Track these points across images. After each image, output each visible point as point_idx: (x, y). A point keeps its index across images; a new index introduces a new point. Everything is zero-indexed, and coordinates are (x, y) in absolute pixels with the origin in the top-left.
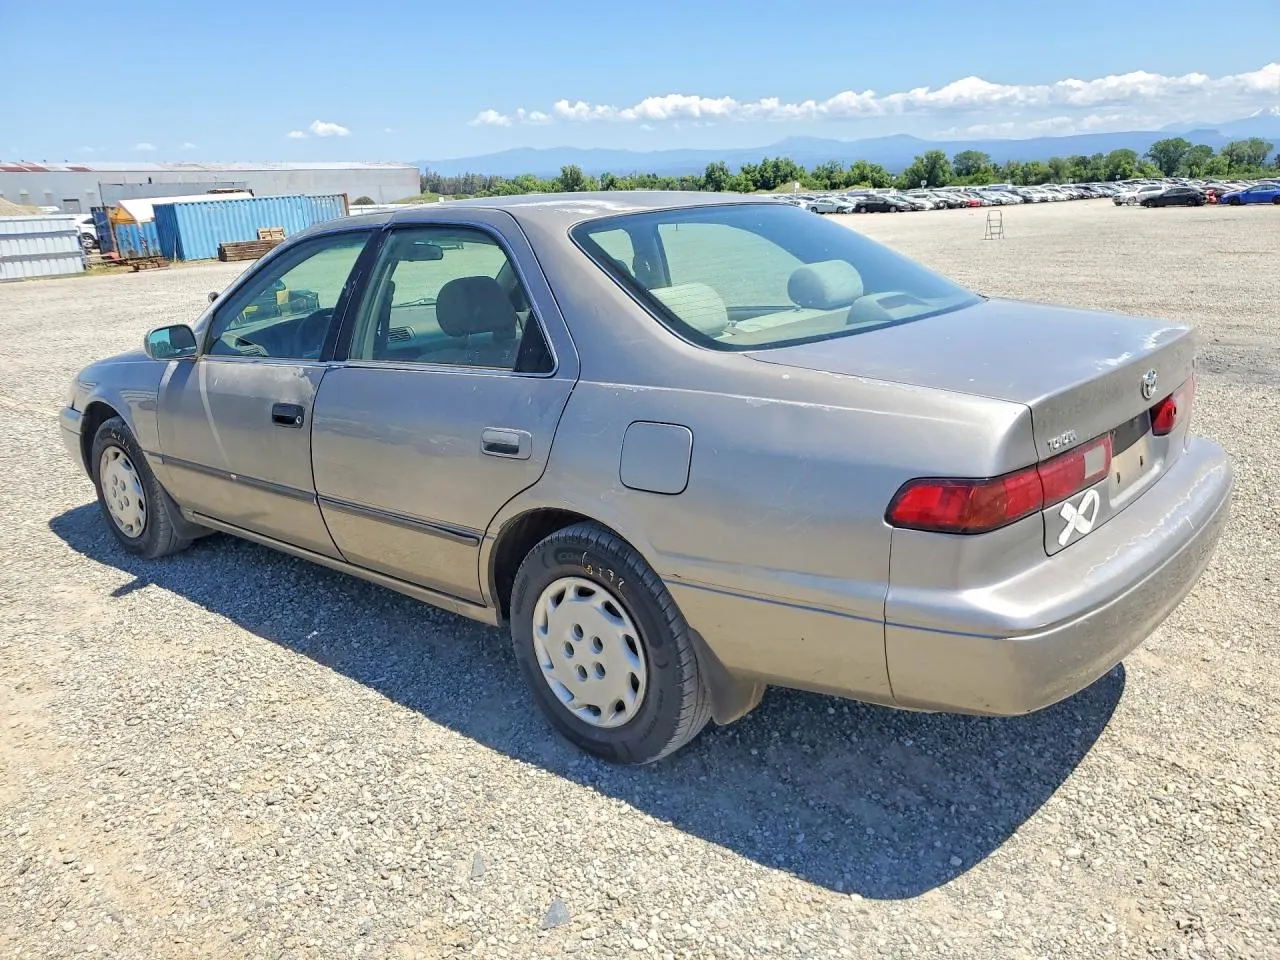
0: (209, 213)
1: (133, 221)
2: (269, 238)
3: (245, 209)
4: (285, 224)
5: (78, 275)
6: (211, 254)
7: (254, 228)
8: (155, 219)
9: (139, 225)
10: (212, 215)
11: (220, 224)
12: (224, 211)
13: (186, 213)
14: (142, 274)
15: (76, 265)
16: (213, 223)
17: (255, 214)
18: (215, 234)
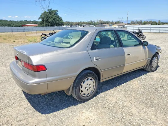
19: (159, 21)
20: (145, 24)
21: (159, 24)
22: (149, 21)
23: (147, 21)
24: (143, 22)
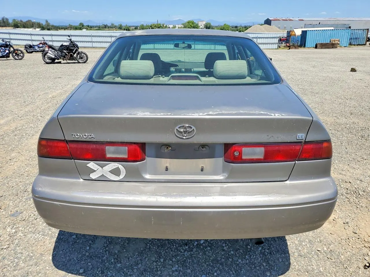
0: (317, 33)
1: (295, 35)
2: (334, 42)
3: (329, 33)
4: (341, 38)
5: (276, 49)
6: (313, 46)
7: (330, 39)
8: (301, 35)
9: (296, 36)
10: (318, 35)
11: (319, 37)
12: (322, 33)
13: (310, 33)
14: (290, 50)
15: (276, 46)
16: (317, 37)
17: (331, 34)
18: (317, 40)
19: (47, 21)
20: (16, 26)
21: (49, 29)
22: (24, 20)
23: (21, 21)
24: (10, 21)
